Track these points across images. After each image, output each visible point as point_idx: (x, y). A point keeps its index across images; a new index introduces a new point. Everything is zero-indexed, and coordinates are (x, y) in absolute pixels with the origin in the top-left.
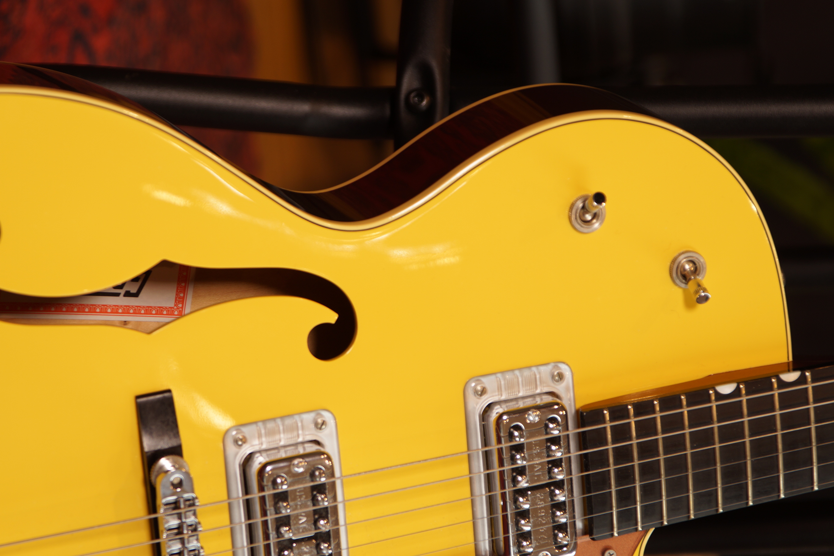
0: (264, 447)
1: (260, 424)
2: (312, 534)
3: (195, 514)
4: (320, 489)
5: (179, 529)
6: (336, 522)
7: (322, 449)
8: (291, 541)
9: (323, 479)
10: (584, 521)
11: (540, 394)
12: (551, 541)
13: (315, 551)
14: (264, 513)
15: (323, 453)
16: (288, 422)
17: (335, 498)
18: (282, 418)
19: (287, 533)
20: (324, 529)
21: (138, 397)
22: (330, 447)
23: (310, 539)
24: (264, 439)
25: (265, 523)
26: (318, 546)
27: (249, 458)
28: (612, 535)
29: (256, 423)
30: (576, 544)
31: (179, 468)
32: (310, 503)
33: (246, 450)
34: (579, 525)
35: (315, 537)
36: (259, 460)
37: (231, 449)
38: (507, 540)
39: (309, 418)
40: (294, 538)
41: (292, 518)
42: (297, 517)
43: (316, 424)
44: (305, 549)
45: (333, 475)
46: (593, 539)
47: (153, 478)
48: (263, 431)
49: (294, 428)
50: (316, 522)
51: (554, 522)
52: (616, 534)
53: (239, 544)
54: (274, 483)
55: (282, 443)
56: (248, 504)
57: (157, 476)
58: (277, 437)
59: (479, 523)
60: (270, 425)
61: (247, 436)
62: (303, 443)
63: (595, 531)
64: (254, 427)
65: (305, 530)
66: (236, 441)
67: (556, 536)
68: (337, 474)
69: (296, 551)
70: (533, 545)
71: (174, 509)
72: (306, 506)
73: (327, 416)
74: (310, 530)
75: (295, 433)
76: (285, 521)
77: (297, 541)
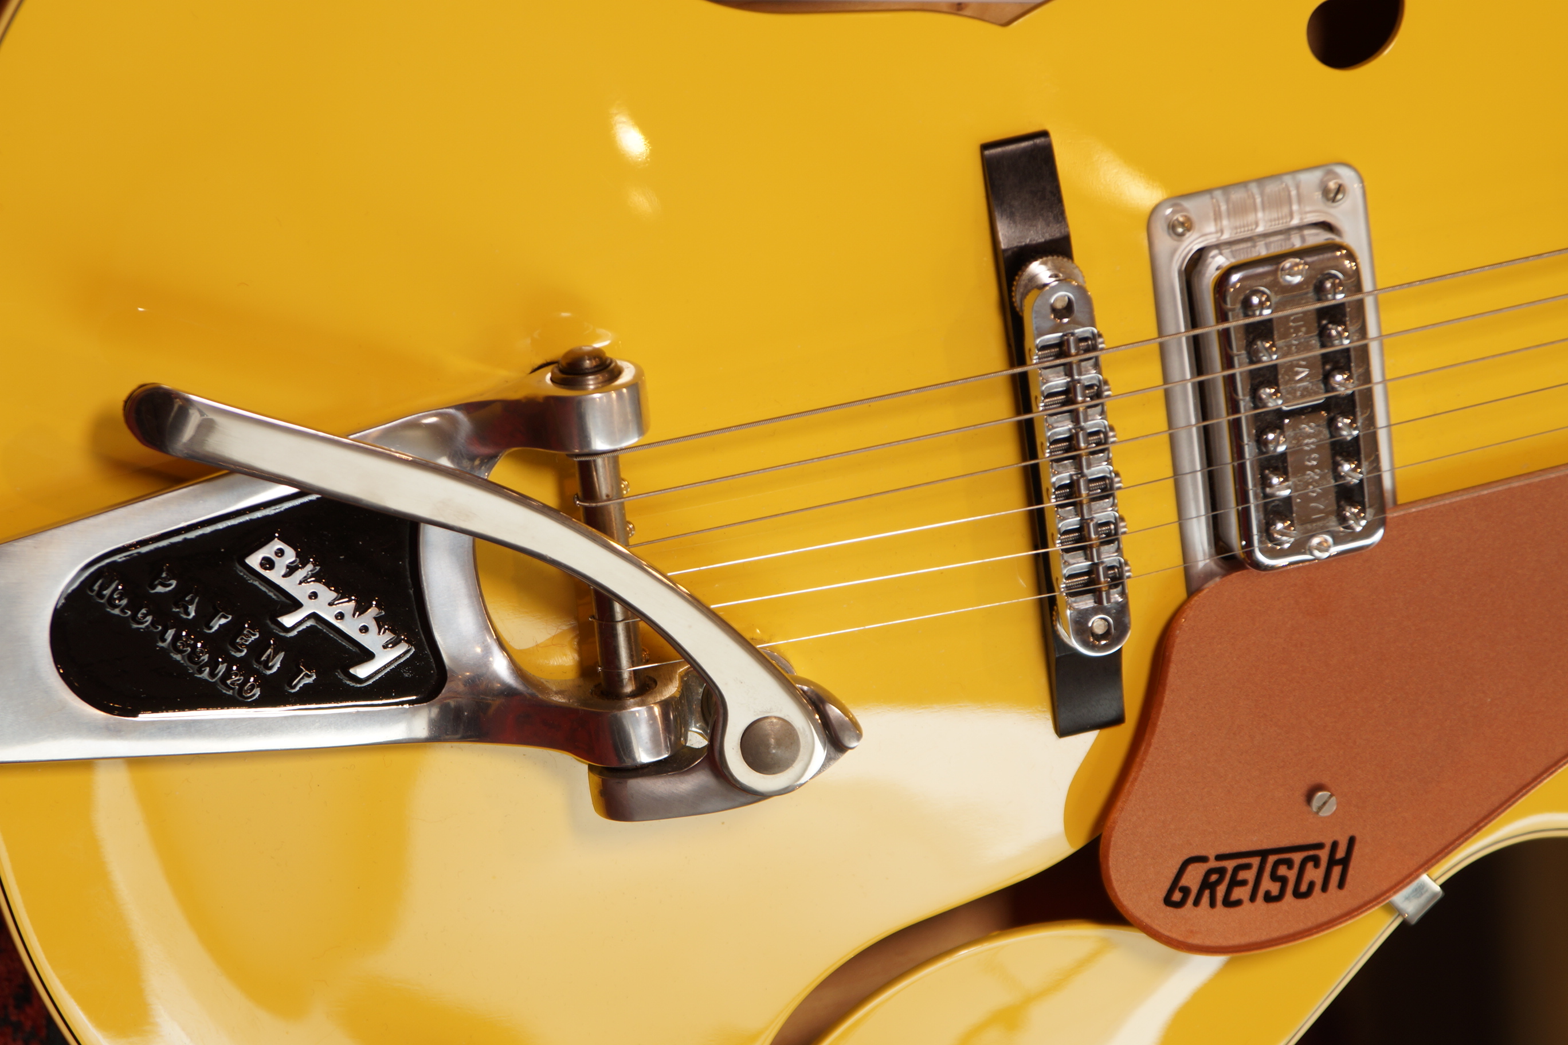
0: (1226, 236)
1: (1218, 194)
2: (1320, 399)
3: (1097, 366)
4: (1335, 314)
5: (1068, 394)
6: (1367, 377)
7: (1337, 239)
8: (1280, 414)
9: (1340, 297)
13: (1326, 432)
14: (1228, 362)
15: (1340, 247)
16: (1271, 188)
17: (1363, 331)
18: (1261, 181)
19: (1272, 400)
20: (1342, 391)
21: (985, 147)
22: (1354, 236)
23: (1315, 409)
24: (1225, 222)
25: (1230, 381)
26: (1331, 423)
27: (1198, 258)
29: (1209, 191)
31: (1064, 279)
32: (1315, 342)
33: (1192, 243)
35: (1326, 406)
36: (1218, 261)
37: (1164, 241)
39: (1311, 179)
40: (1285, 408)
41: (1282, 371)
42: (1291, 368)
43: (1325, 192)
44: (1307, 428)
45: (1358, 287)
47: (1017, 299)
48: (1224, 208)
49: (1283, 200)
50: (1327, 378)
53: (1180, 421)
54: (1247, 304)
55: (1260, 229)
56: (1197, 345)
57: (1024, 295)
58: (1251, 218)
60: (1237, 195)
61: (1193, 216)
62: (1300, 228)
64: (1206, 200)
65: (1306, 393)
66: (1172, 227)
68: (1367, 285)
69: (1290, 433)
71: (1058, 356)
72: (1308, 348)
73: (1346, 175)
74: (1316, 393)
75: (1285, 210)
76: (1269, 377)
77: (1290, 414)
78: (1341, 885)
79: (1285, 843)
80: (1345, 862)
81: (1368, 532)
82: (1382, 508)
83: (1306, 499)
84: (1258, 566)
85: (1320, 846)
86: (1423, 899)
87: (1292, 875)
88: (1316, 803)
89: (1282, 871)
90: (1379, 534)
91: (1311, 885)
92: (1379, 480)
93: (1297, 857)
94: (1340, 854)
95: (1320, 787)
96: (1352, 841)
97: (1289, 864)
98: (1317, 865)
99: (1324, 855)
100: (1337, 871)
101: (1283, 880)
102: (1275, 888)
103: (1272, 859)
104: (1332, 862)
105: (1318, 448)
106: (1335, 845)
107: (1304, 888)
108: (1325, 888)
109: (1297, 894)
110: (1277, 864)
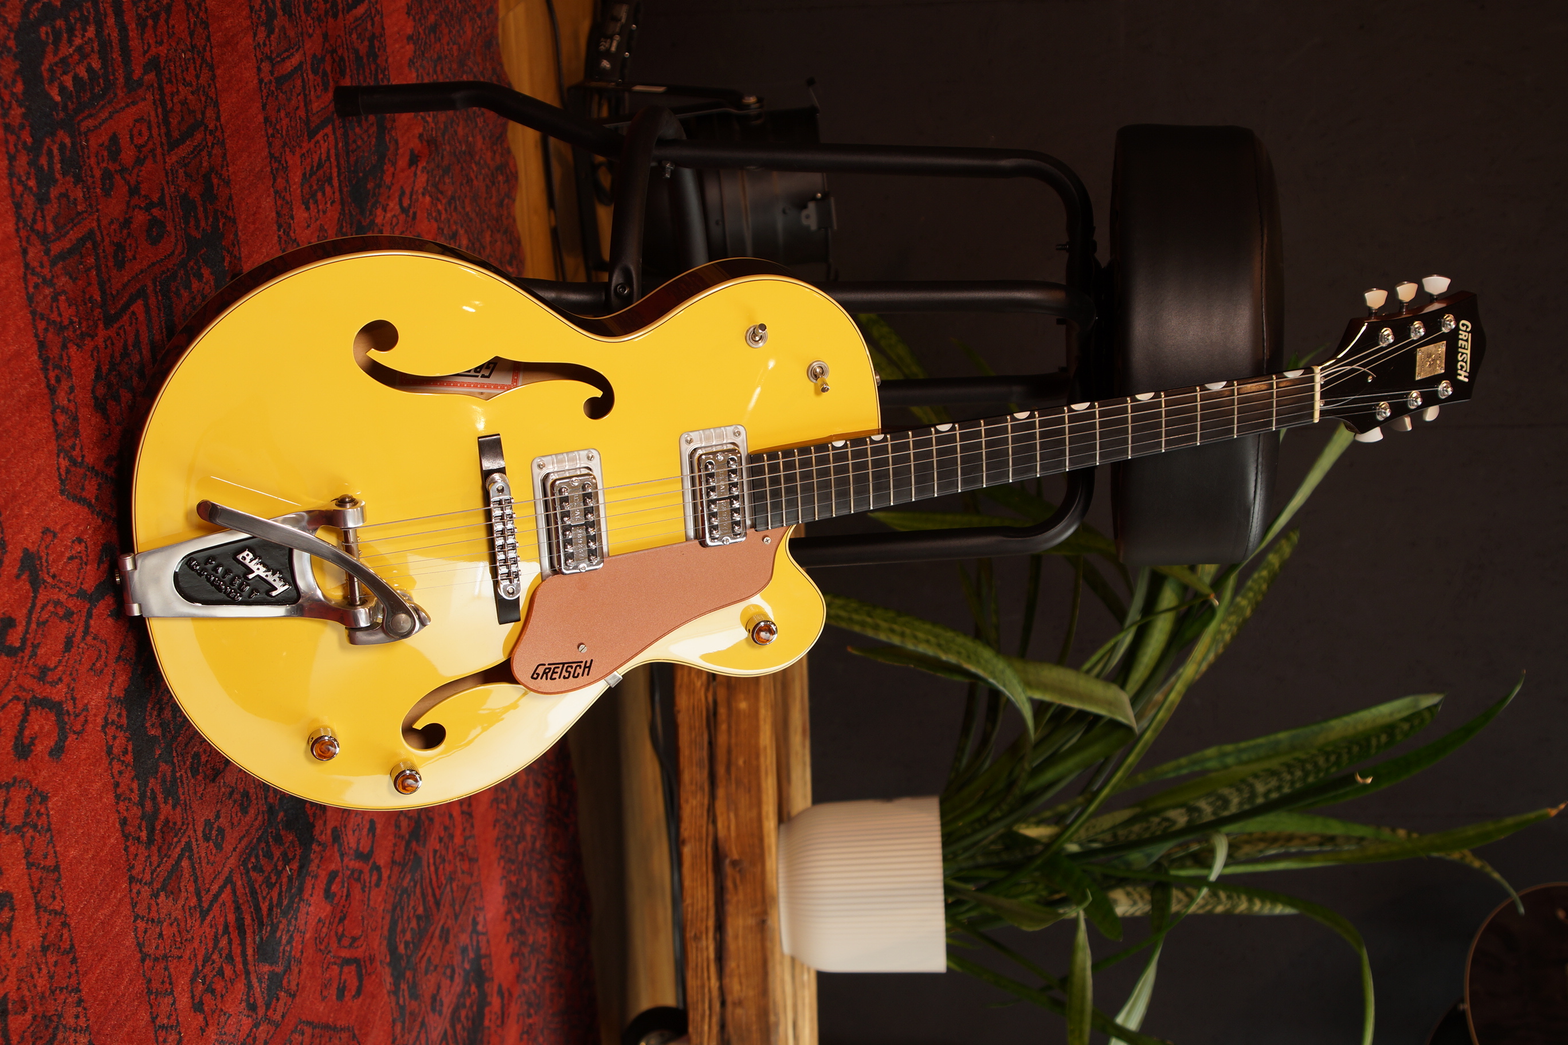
0: (556, 470)
1: (554, 456)
2: (583, 522)
3: (511, 508)
4: (589, 496)
5: (502, 517)
6: (599, 516)
7: (591, 472)
8: (571, 526)
9: (590, 490)
10: (751, 520)
11: (726, 444)
12: (730, 531)
13: (585, 532)
14: (555, 509)
15: (591, 475)
16: (571, 455)
17: (598, 502)
18: (567, 453)
19: (568, 521)
20: (591, 520)
21: (479, 438)
22: (596, 472)
23: (582, 525)
24: (556, 465)
25: (556, 515)
26: (587, 529)
27: (547, 476)
28: (768, 528)
29: (551, 455)
30: (746, 533)
31: (504, 480)
32: (582, 504)
33: (545, 471)
34: (748, 522)
35: (585, 524)
36: (553, 477)
37: (536, 470)
38: (704, 529)
39: (584, 453)
40: (572, 524)
41: (571, 513)
42: (574, 512)
43: (588, 457)
44: (579, 531)
45: (596, 488)
46: (756, 531)
47: (487, 486)
48: (555, 461)
49: (573, 459)
50: (586, 515)
51: (732, 520)
52: (770, 528)
53: (540, 526)
54: (560, 491)
55: (567, 468)
56: (545, 503)
57: (489, 485)
58: (564, 464)
59: (687, 516)
60: (560, 457)
61: (546, 463)
62: (579, 468)
63: (757, 526)
64: (550, 458)
65: (579, 520)
66: (539, 466)
67: (733, 528)
68: (600, 486)
69: (574, 532)
70: (719, 533)
71: (499, 504)
72: (580, 506)
73: (595, 453)
74: (582, 520)
75: (575, 462)
76: (566, 514)
77: (574, 526)
78: (588, 675)
79: (570, 661)
80: (589, 667)
81: (598, 564)
82: (602, 557)
83: (578, 553)
84: (563, 573)
85: (582, 662)
86: (616, 680)
87: (572, 671)
88: (580, 649)
89: (569, 669)
90: (602, 564)
91: (579, 674)
92: (602, 548)
93: (574, 665)
94: (588, 665)
95: (582, 644)
96: (592, 661)
97: (572, 667)
98: (580, 668)
99: (583, 665)
100: (587, 670)
101: (570, 672)
102: (567, 675)
103: (566, 665)
104: (585, 667)
105: (582, 537)
106: (586, 662)
107: (576, 675)
108: (583, 675)
109: (574, 677)
110: (567, 667)
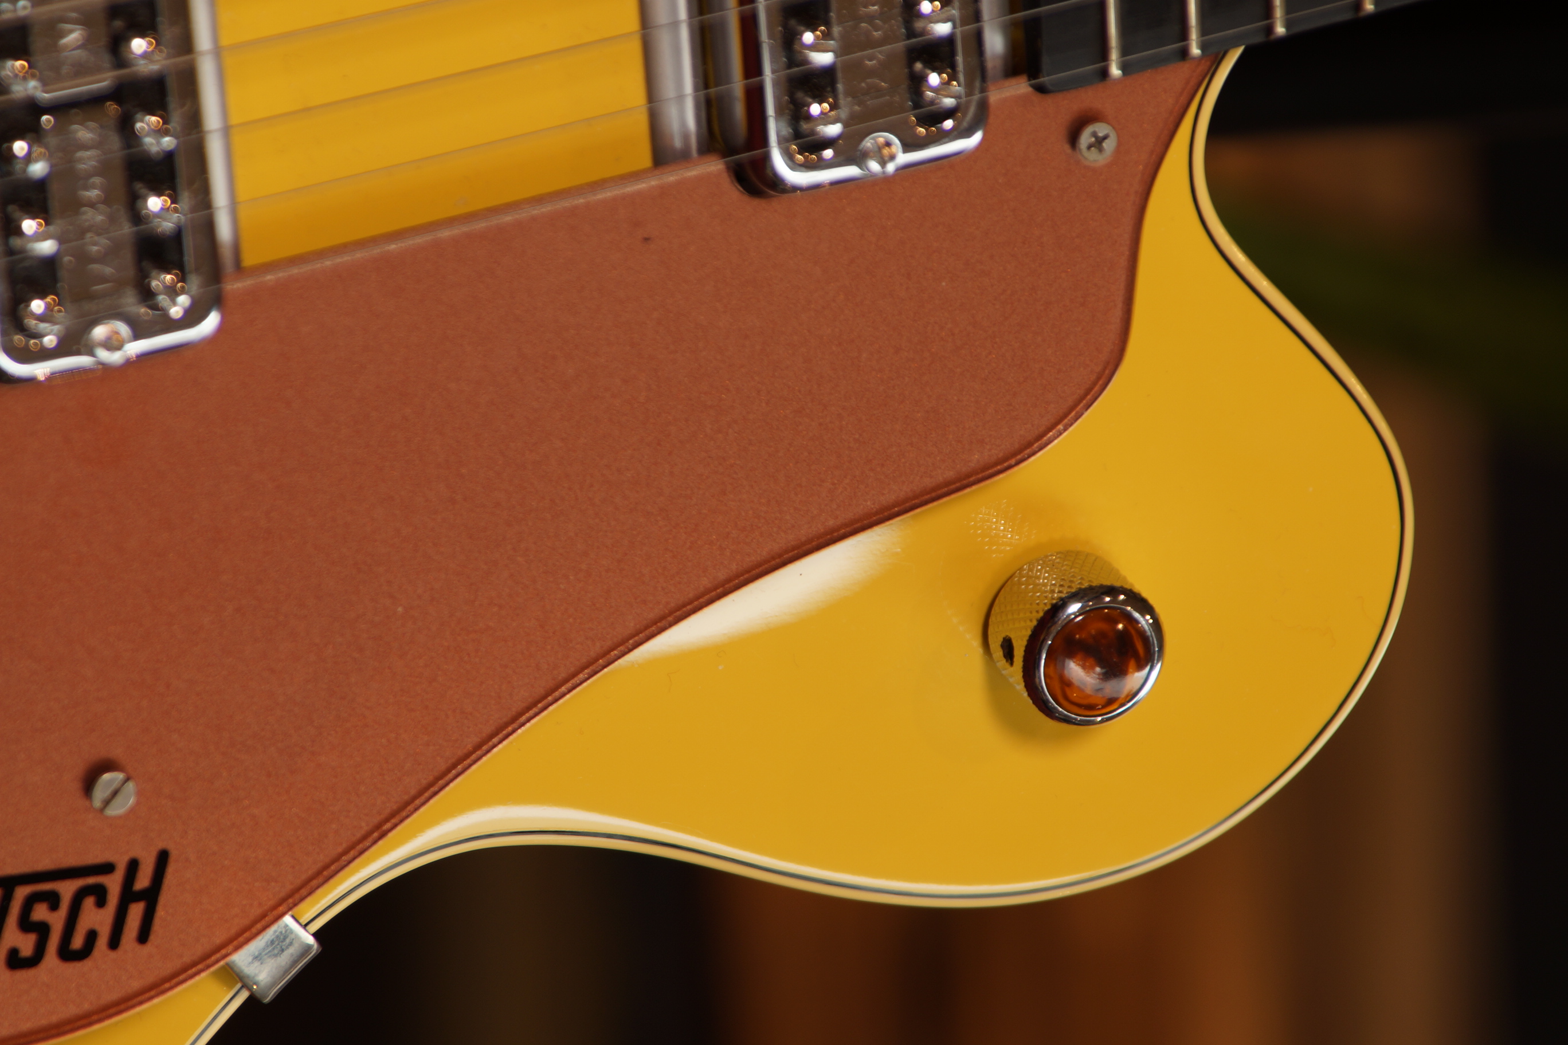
2: (102, 82)
8: (34, 108)
10: (1010, 30)
12: (902, 97)
13: (115, 142)
19: (22, 80)
20: (147, 68)
23: (98, 98)
26: (125, 126)
28: (1104, 73)
30: (983, 106)
34: (995, 42)
35: (116, 92)
38: (755, 97)
40: (45, 96)
41: (35, 30)
42: (53, 29)
44: (84, 133)
46: (1041, 89)
50: (117, 45)
51: (911, 33)
52: (1115, 71)
59: (663, 42)
63: (1046, 61)
65: (81, 70)
67: (918, 82)
69: (52, 141)
70: (844, 113)
74: (99, 70)
76: (14, 38)
77: (57, 108)
78: (143, 936)
79: (45, 864)
80: (151, 896)
81: (192, 318)
82: (214, 272)
83: (83, 258)
85: (107, 868)
86: (285, 959)
87: (56, 920)
88: (100, 793)
89: (40, 913)
90: (211, 322)
91: (92, 936)
92: (209, 227)
93: (67, 889)
94: (143, 882)
95: (108, 766)
96: (163, 858)
97: (53, 900)
98: (101, 903)
99: (113, 884)
100: (136, 911)
101: (42, 930)
102: (26, 945)
103: (21, 893)
104: (128, 896)
105: (103, 169)
106: (133, 866)
107: (77, 942)
108: (114, 943)
109: (67, 954)
110: (30, 902)
